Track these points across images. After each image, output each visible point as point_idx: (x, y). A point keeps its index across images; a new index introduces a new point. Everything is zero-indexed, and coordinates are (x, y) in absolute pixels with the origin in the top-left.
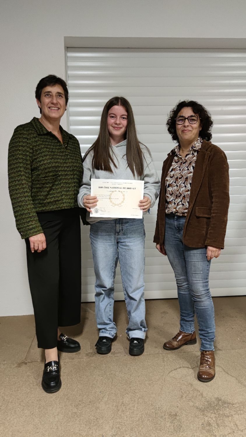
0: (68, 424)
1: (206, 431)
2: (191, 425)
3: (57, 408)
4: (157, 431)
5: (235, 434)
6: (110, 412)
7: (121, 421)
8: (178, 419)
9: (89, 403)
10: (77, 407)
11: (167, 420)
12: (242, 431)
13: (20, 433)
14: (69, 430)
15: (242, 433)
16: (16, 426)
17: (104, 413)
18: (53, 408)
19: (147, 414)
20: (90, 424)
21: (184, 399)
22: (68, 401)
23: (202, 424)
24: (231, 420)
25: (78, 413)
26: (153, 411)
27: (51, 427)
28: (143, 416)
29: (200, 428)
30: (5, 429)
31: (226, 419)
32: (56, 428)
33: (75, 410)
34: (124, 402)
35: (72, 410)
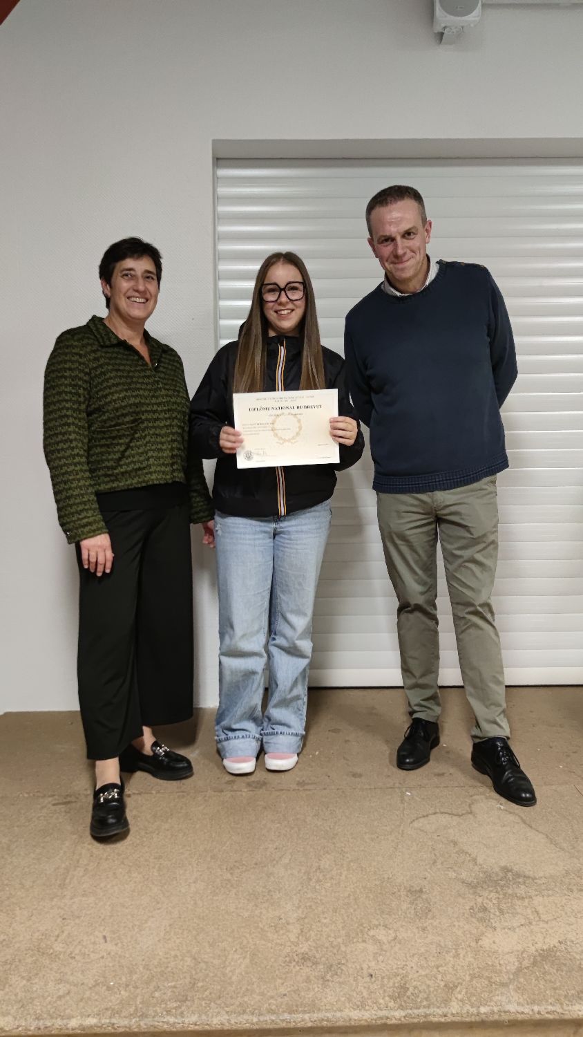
0: (215, 898)
1: (478, 921)
2: (449, 909)
3: (193, 871)
4: (384, 916)
5: (532, 927)
6: (295, 881)
7: (314, 897)
8: (424, 897)
9: (255, 866)
10: (231, 871)
11: (402, 899)
12: (547, 923)
13: (127, 908)
14: (217, 907)
15: (545, 926)
16: (118, 898)
17: (283, 884)
18: (186, 870)
19: (364, 887)
20: (257, 899)
21: (439, 866)
22: (213, 861)
23: (471, 909)
24: (527, 905)
25: (234, 882)
26: (378, 883)
27: (184, 901)
28: (358, 891)
29: (466, 915)
30: (97, 901)
31: (519, 903)
32: (192, 902)
33: (229, 876)
34: (322, 867)
35: (221, 875)
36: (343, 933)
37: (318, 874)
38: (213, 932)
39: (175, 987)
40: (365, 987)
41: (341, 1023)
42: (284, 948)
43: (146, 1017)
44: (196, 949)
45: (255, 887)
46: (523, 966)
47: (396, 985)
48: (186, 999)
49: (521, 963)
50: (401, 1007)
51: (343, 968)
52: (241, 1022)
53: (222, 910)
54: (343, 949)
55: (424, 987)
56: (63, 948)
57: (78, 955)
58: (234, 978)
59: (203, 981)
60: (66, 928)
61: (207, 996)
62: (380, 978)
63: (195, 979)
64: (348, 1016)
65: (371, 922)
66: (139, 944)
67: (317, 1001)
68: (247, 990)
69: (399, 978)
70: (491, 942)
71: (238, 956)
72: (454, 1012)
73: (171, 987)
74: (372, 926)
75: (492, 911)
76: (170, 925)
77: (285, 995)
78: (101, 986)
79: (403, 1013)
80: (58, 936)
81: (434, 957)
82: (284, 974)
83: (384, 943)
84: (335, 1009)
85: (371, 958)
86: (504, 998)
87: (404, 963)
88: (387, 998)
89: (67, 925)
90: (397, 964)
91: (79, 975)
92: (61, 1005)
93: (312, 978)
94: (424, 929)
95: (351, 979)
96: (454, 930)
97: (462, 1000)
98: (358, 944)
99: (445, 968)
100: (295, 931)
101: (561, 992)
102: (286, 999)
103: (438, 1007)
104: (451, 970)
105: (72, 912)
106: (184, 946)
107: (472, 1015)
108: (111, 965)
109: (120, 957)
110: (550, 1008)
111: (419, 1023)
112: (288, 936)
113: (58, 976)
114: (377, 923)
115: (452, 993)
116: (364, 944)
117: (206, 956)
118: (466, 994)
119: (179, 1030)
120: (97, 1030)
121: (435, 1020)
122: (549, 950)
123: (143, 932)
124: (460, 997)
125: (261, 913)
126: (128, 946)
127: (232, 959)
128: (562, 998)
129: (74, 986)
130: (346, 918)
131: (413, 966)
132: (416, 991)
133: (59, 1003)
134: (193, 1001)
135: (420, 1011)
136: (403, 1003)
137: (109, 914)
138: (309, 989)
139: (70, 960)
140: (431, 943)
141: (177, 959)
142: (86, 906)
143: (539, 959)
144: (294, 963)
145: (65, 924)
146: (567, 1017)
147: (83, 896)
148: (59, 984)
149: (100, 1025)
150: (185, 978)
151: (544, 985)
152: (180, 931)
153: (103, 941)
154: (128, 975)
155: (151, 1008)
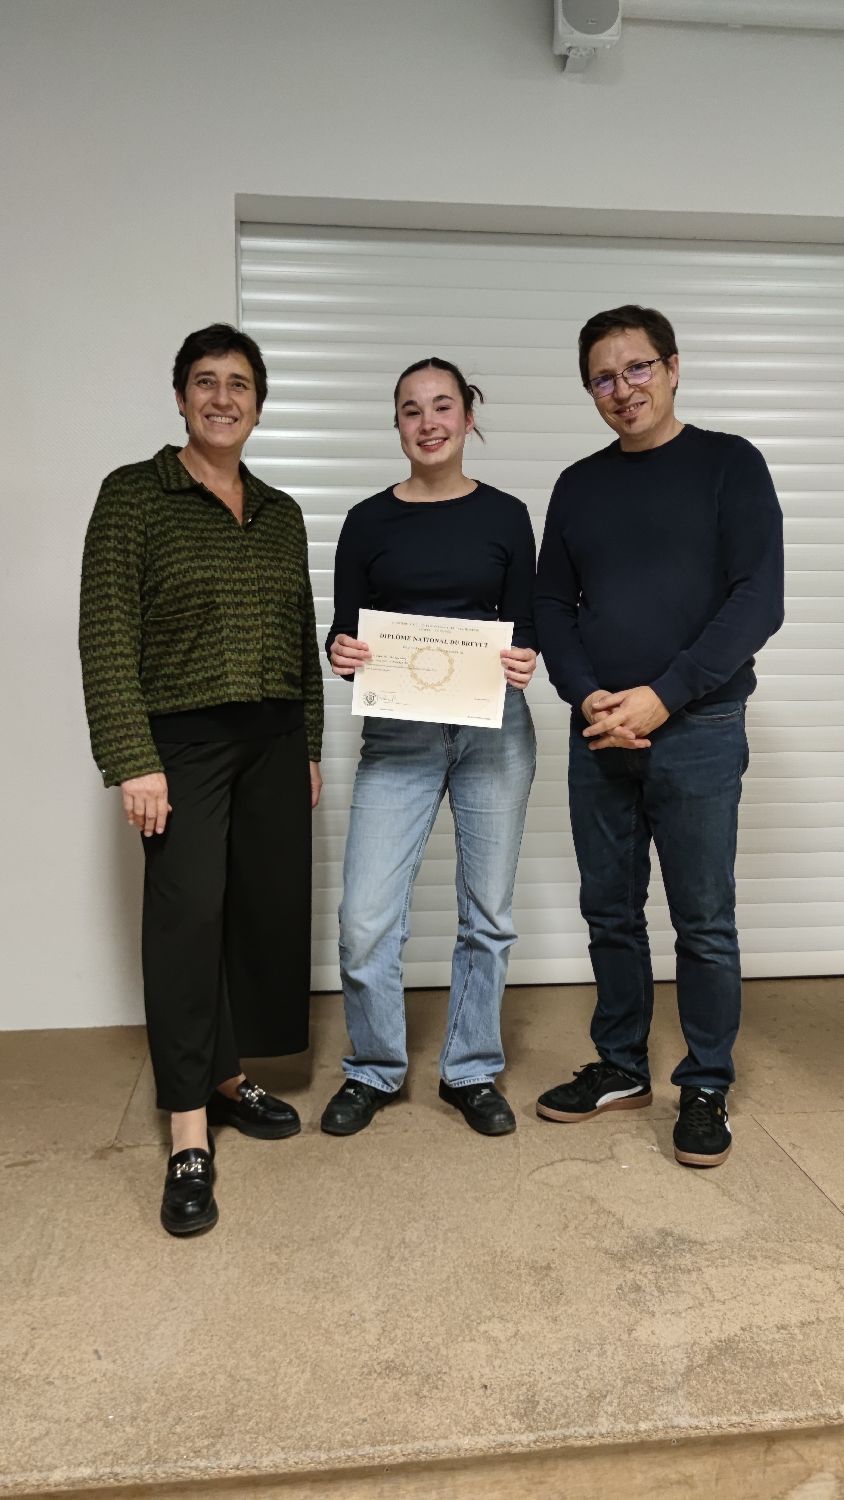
1: (629, 1304)
2: (589, 1290)
3: (221, 1253)
4: (498, 1304)
5: (703, 1310)
6: (370, 1261)
8: (554, 1275)
9: (311, 1242)
10: (278, 1251)
11: (523, 1279)
12: (723, 1303)
14: (259, 1301)
15: (721, 1307)
17: (353, 1265)
19: (469, 1266)
23: (619, 1288)
25: (282, 1266)
26: (487, 1258)
28: (460, 1270)
29: (612, 1297)
31: (684, 1277)
33: (274, 1258)
36: (442, 1329)
37: (402, 1250)
38: (255, 1336)
39: (204, 1417)
40: (477, 1404)
41: (445, 1456)
42: (360, 1354)
43: (165, 1461)
44: (232, 1362)
45: (312, 1272)
46: (695, 1364)
47: (521, 1398)
48: (222, 1434)
49: (691, 1361)
50: (530, 1429)
51: (445, 1378)
52: (303, 1461)
53: (267, 1306)
54: (444, 1351)
55: (561, 1399)
56: (34, 1370)
57: (58, 1378)
58: (290, 1401)
59: (244, 1407)
60: (38, 1340)
61: (252, 1428)
62: (498, 1390)
63: (232, 1404)
64: (456, 1445)
65: (480, 1312)
66: (147, 1359)
67: (410, 1427)
68: (310, 1415)
69: (524, 1389)
70: (650, 1332)
71: (294, 1370)
72: (604, 1431)
73: (199, 1418)
74: (483, 1319)
75: (647, 1290)
76: (193, 1331)
77: (364, 1420)
78: (95, 1421)
79: (532, 1437)
80: (26, 1354)
81: (571, 1356)
82: (361, 1391)
83: (500, 1341)
84: (436, 1435)
85: (484, 1364)
86: (670, 1408)
87: (530, 1367)
88: (509, 1417)
89: (38, 1337)
90: (520, 1369)
91: (61, 1407)
92: (37, 1451)
93: (402, 1394)
94: (555, 1320)
95: (457, 1394)
96: (598, 1318)
97: (613, 1415)
98: (464, 1344)
99: (586, 1372)
100: (373, 1330)
101: (749, 1396)
102: (366, 1426)
103: (581, 1426)
104: (595, 1374)
105: (45, 1318)
106: (214, 1359)
107: (629, 1433)
108: (107, 1390)
109: (121, 1378)
110: (735, 1419)
111: (554, 1449)
112: (364, 1337)
113: (30, 1411)
114: (489, 1313)
115: (599, 1405)
116: (473, 1343)
117: (247, 1372)
118: (619, 1405)
119: (214, 1477)
120: (93, 1485)
121: (578, 1443)
122: (729, 1340)
123: (152, 1343)
124: (610, 1409)
125: (323, 1307)
126: (131, 1362)
127: (286, 1375)
128: (749, 1404)
129: (55, 1423)
130: (445, 1309)
131: (543, 1370)
132: (550, 1406)
133: (34, 1448)
134: (233, 1435)
135: (556, 1432)
136: (532, 1424)
137: (99, 1319)
138: (398, 1410)
139: (47, 1387)
140: (567, 1338)
141: (204, 1377)
142: (64, 1308)
143: (715, 1353)
144: (376, 1375)
145: (36, 1336)
146: (757, 1430)
147: (60, 1295)
148: (31, 1421)
149: (97, 1476)
150: (218, 1403)
151: (724, 1388)
152: (208, 1339)
153: (95, 1357)
154: (134, 1404)
155: (171, 1449)
